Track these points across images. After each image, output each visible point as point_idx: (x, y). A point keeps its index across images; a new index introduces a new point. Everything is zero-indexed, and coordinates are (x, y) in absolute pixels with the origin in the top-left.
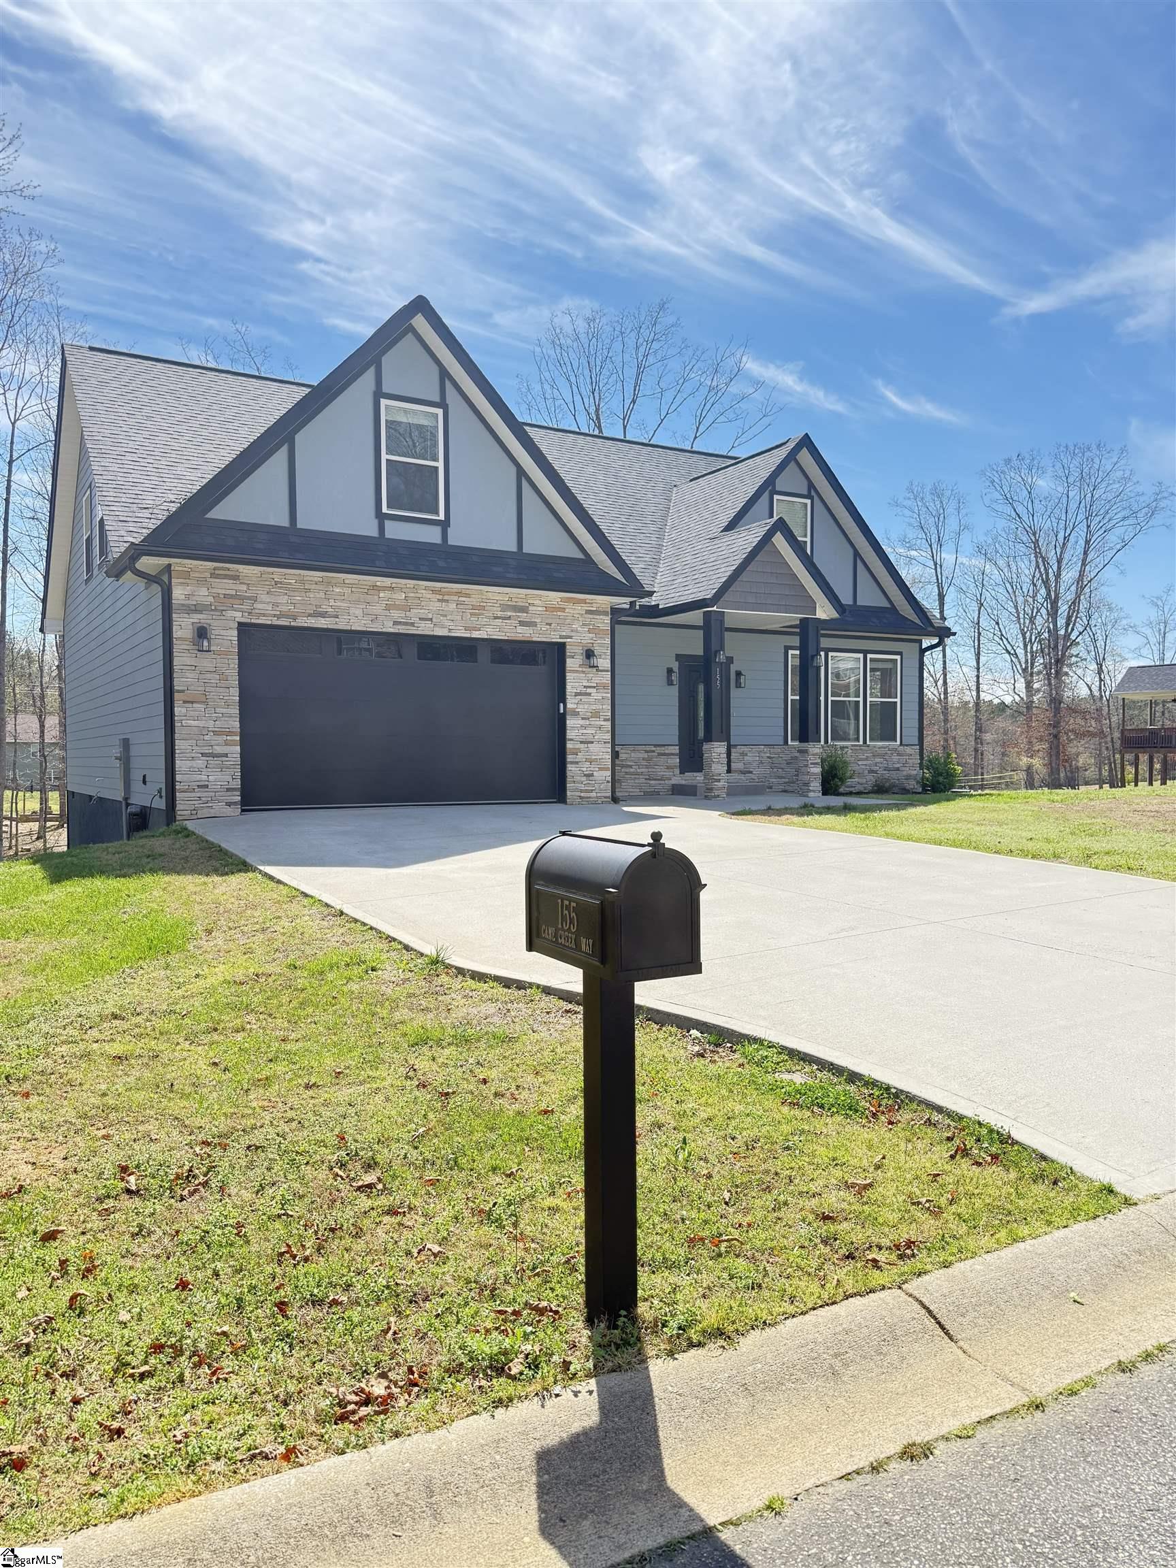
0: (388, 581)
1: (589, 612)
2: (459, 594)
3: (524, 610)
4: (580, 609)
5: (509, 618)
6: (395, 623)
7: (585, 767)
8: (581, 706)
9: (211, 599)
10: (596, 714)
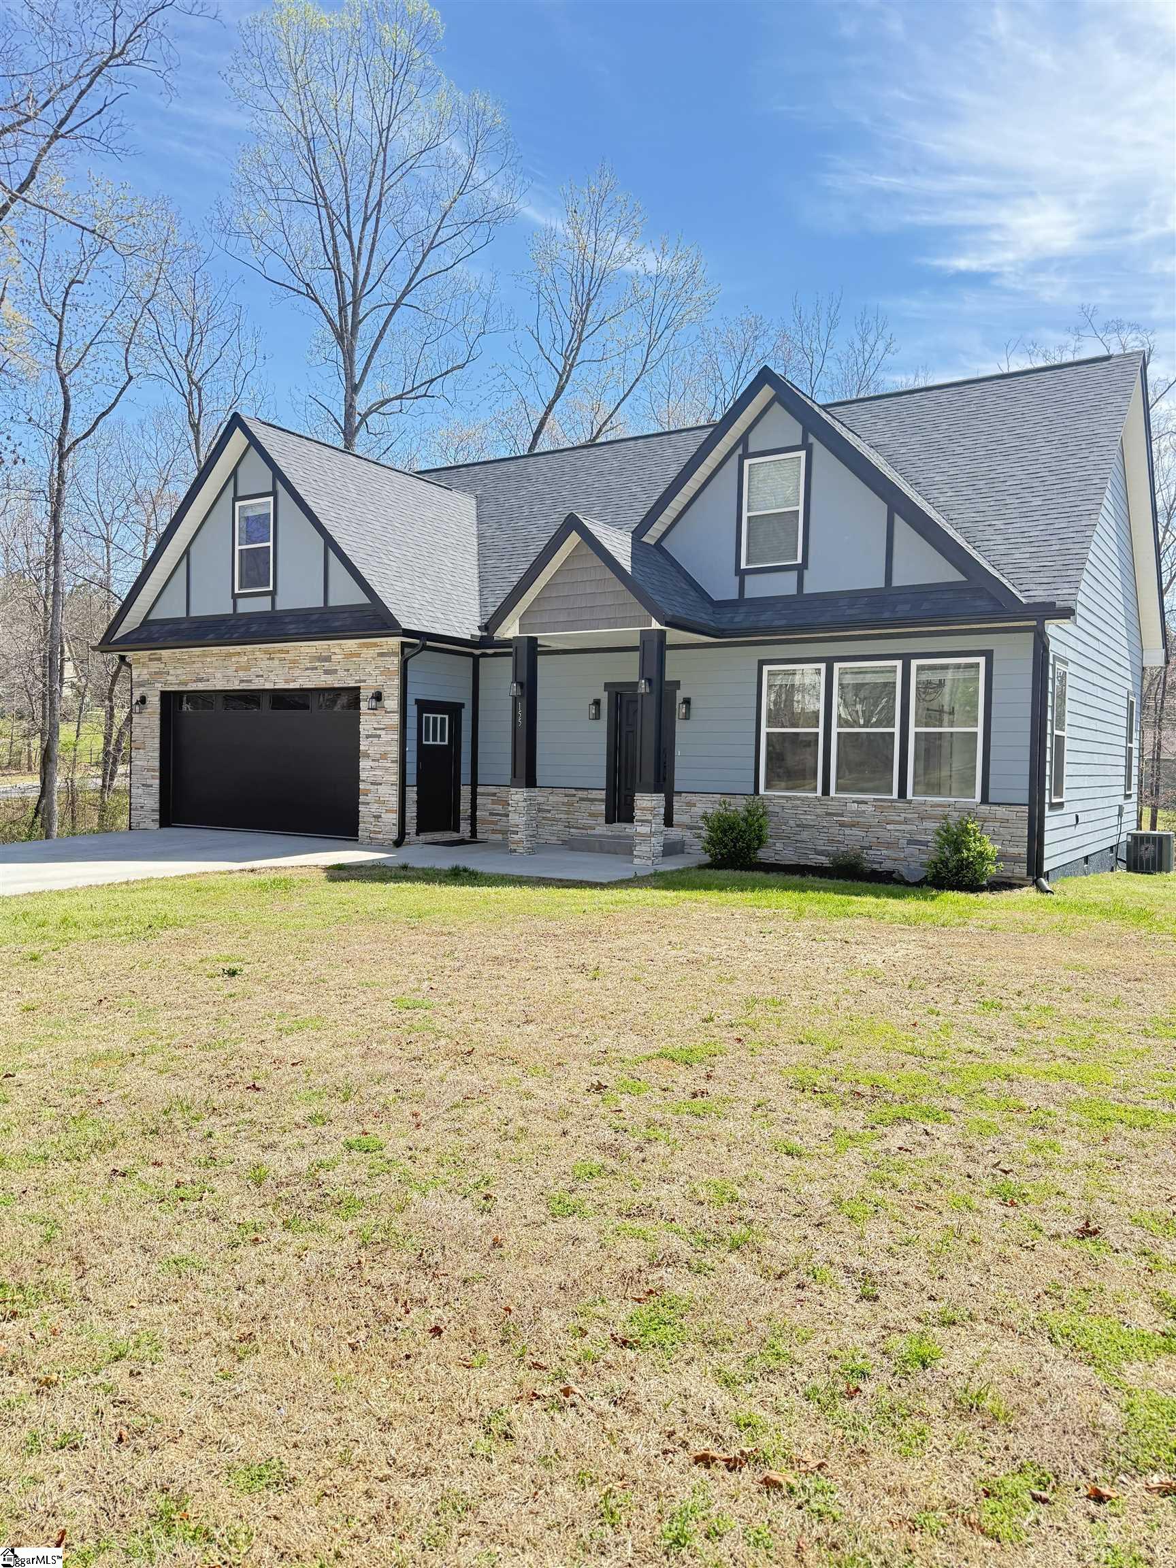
0: (238, 648)
1: (381, 655)
2: (281, 651)
3: (328, 659)
4: (372, 652)
5: (316, 669)
6: (242, 681)
7: (374, 808)
8: (372, 748)
9: (148, 676)
10: (384, 756)
